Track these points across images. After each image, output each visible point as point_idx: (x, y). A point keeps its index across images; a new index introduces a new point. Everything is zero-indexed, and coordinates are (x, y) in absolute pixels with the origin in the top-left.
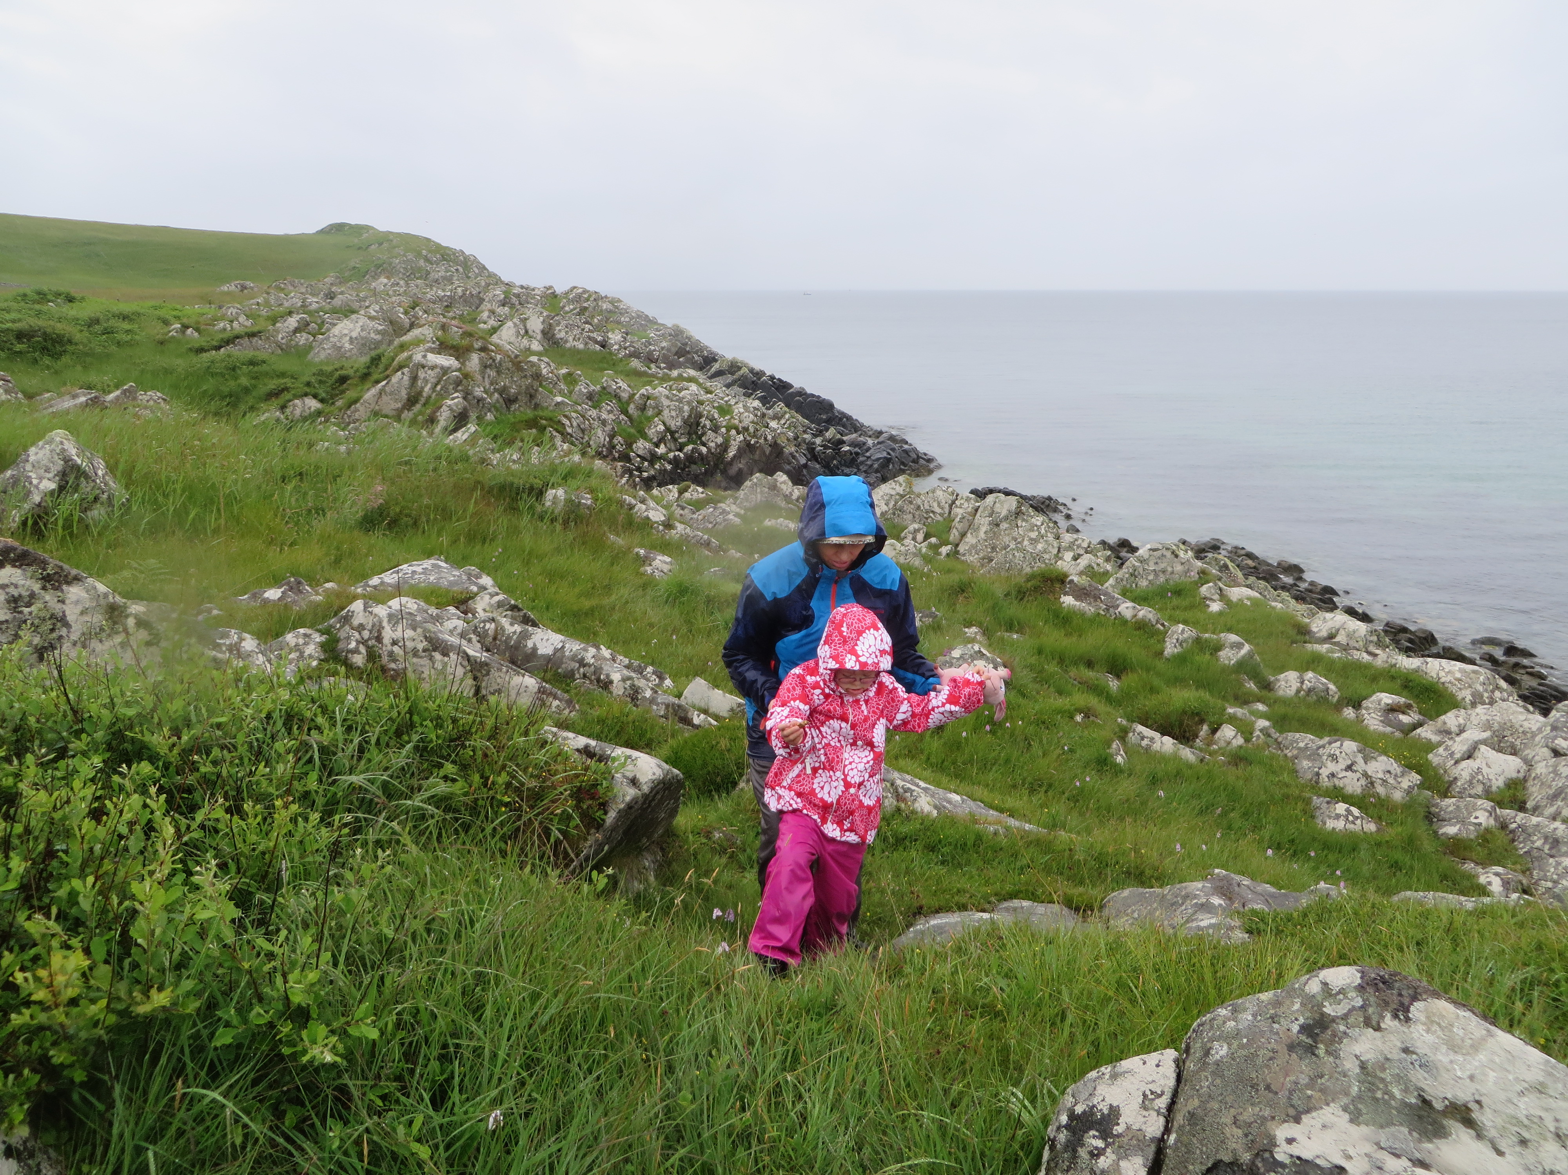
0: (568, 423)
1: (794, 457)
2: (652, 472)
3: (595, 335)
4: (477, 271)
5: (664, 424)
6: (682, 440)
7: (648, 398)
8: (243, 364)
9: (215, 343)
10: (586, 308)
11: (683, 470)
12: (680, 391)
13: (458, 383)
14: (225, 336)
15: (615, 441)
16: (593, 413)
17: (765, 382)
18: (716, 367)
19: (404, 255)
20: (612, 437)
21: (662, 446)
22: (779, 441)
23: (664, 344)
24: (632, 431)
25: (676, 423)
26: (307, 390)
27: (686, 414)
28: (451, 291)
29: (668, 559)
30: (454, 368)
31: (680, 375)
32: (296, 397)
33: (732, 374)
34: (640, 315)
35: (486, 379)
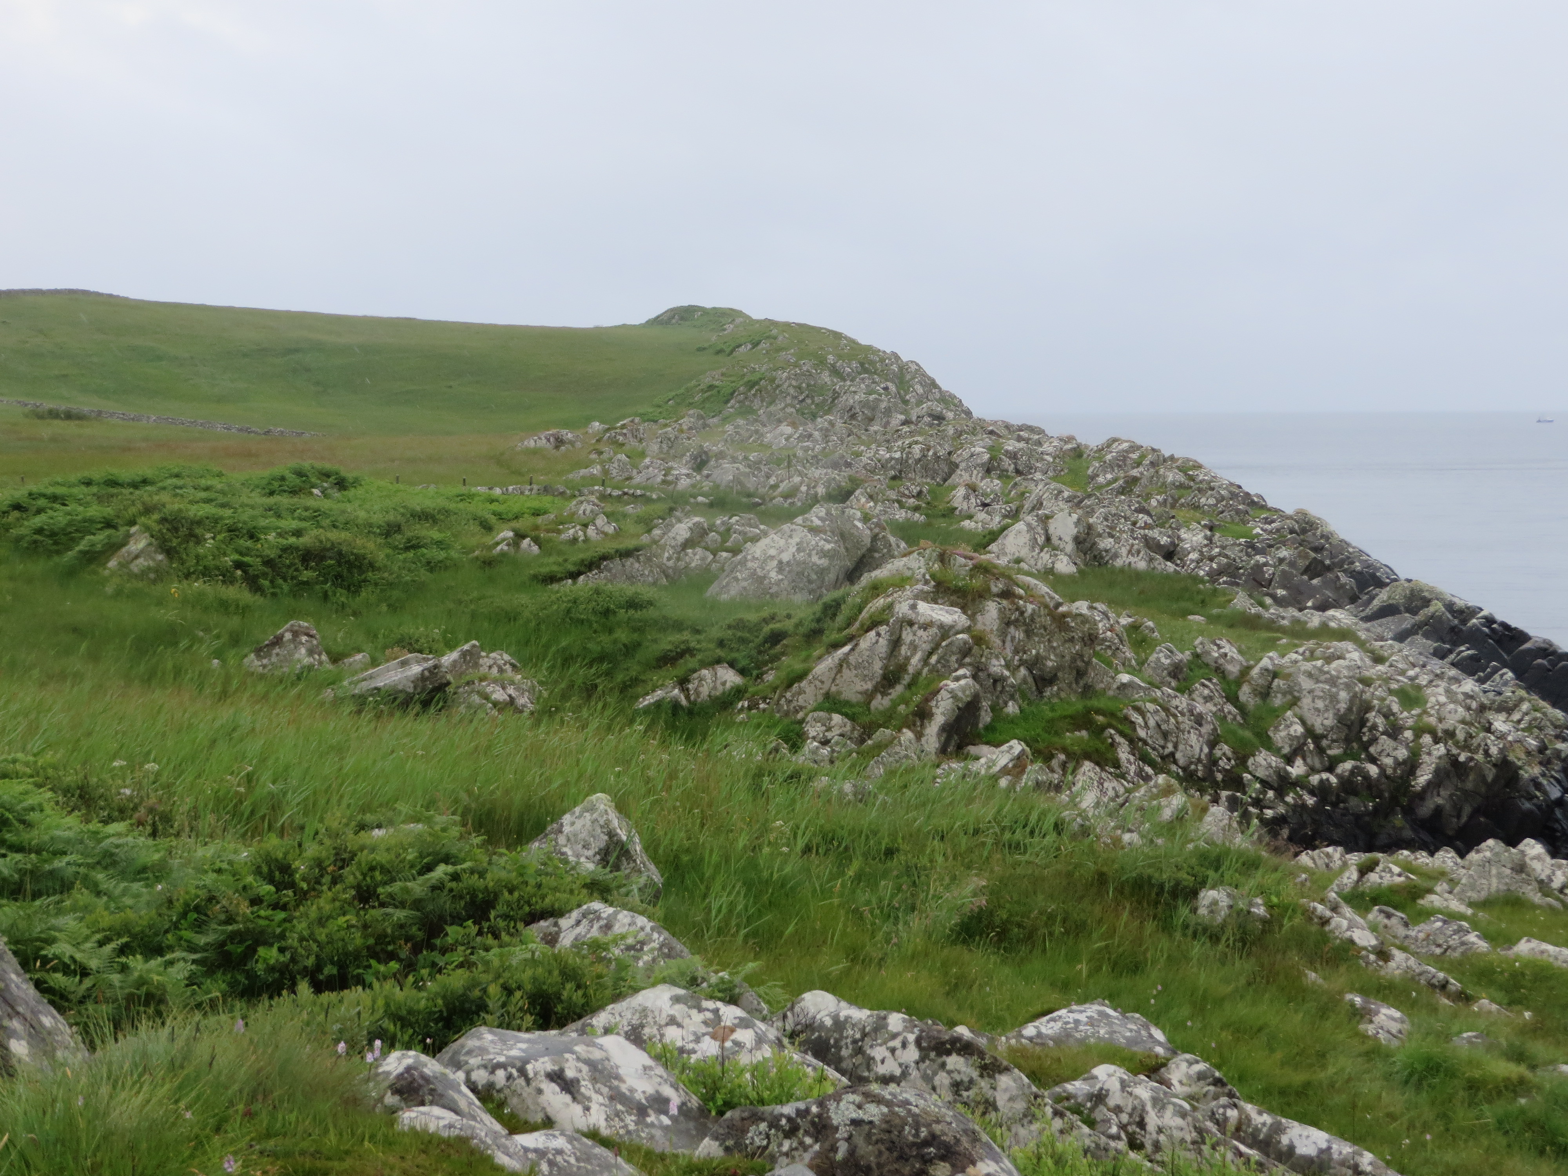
0: (1139, 720)
1: (1538, 786)
2: (1281, 810)
3: (1155, 533)
4: (920, 390)
5: (1303, 722)
6: (1334, 752)
7: (1275, 675)
8: (621, 607)
9: (572, 568)
10: (1135, 480)
11: (1334, 805)
12: (1329, 660)
13: (965, 651)
14: (587, 555)
15: (1218, 753)
16: (1181, 702)
17: (1476, 630)
18: (1382, 597)
19: (796, 365)
20: (1212, 744)
21: (1299, 762)
22: (1511, 757)
23: (1284, 553)
24: (1247, 734)
25: (1324, 721)
26: (720, 652)
27: (1343, 706)
28: (902, 450)
29: (1397, 1014)
30: (959, 627)
31: (1324, 626)
32: (704, 664)
33: (1414, 612)
34: (1236, 493)
35: (1008, 644)
